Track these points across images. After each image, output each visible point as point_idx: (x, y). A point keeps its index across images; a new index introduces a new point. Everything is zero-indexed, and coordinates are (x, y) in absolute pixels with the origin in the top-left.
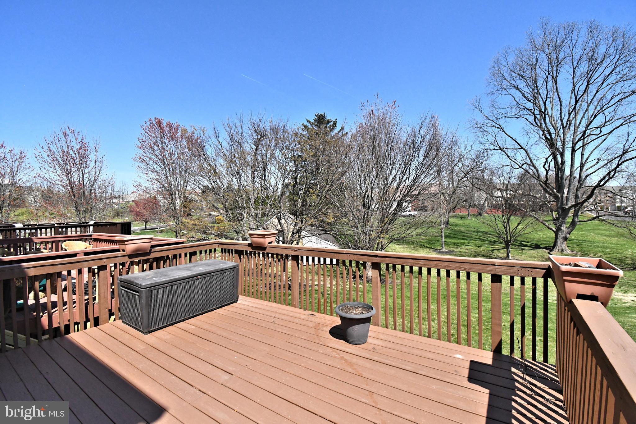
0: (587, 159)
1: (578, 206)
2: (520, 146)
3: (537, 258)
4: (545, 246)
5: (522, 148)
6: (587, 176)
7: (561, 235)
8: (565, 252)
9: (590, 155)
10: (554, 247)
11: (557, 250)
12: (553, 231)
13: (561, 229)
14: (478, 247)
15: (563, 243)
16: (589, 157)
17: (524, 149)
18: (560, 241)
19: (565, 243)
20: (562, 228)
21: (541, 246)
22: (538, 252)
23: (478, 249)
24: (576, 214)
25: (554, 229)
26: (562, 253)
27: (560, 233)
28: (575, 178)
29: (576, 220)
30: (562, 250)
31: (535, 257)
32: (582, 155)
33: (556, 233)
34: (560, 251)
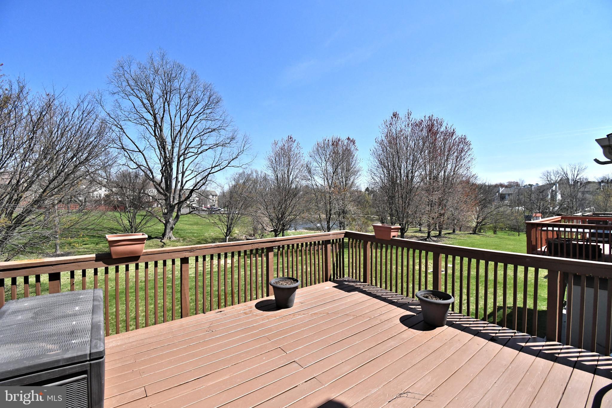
0: (186, 169)
1: (180, 203)
2: (139, 149)
3: (154, 246)
4: (155, 236)
5: (140, 151)
6: (186, 182)
7: (169, 226)
8: (172, 239)
9: (188, 166)
10: (163, 236)
11: (166, 238)
12: (164, 223)
13: (169, 222)
14: (97, 244)
15: (170, 232)
16: (187, 168)
17: (141, 153)
18: (168, 231)
19: (171, 232)
20: (170, 220)
21: (152, 237)
22: (153, 242)
23: (97, 246)
24: (179, 210)
25: (164, 222)
26: (170, 240)
27: (168, 225)
28: (179, 182)
29: (179, 214)
30: (170, 238)
31: (152, 246)
32: (183, 165)
33: (166, 225)
34: (169, 239)
